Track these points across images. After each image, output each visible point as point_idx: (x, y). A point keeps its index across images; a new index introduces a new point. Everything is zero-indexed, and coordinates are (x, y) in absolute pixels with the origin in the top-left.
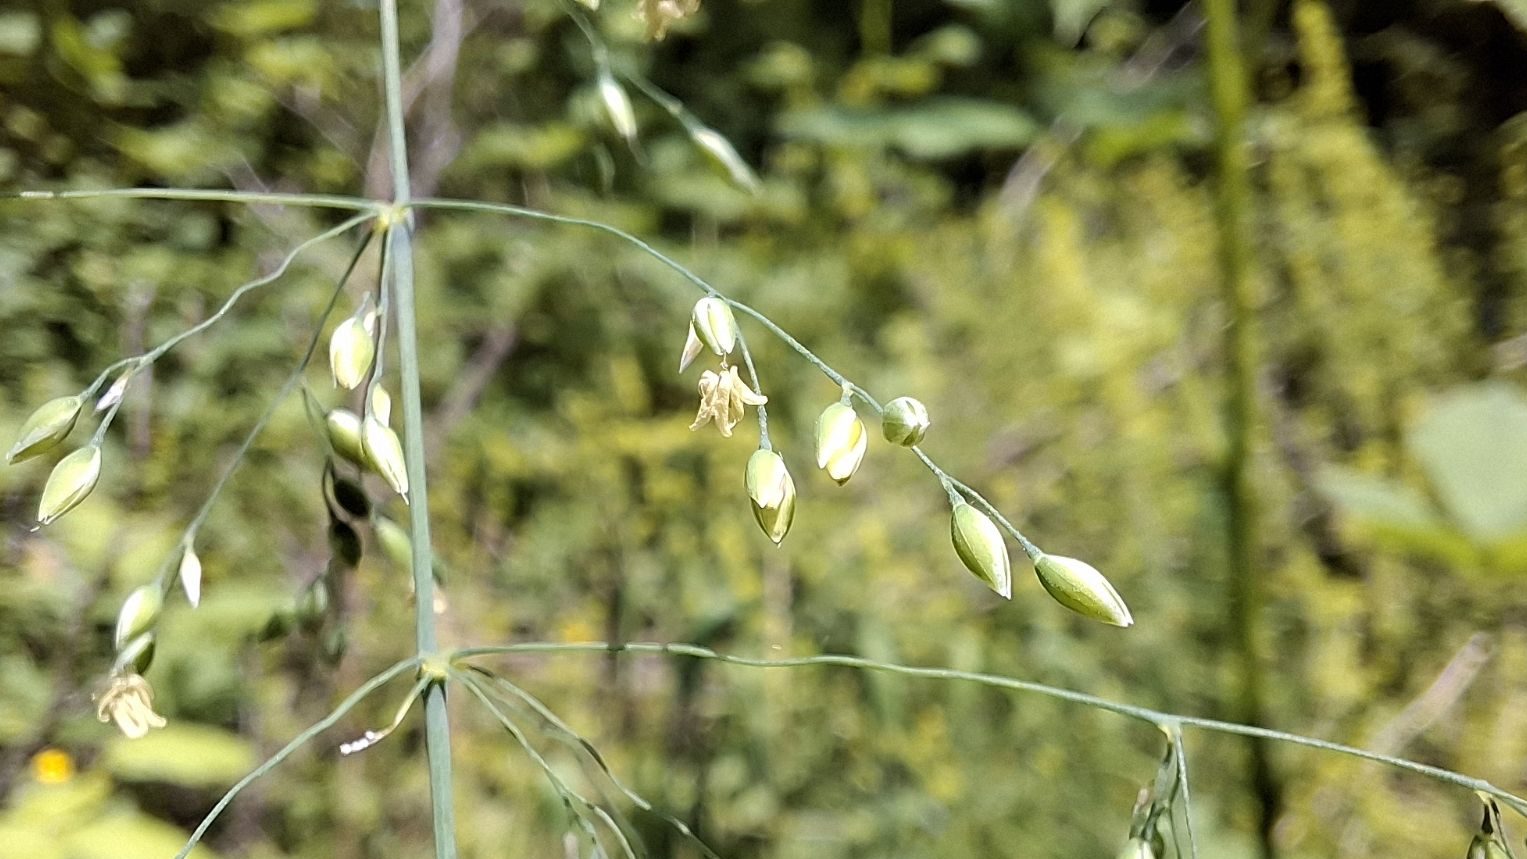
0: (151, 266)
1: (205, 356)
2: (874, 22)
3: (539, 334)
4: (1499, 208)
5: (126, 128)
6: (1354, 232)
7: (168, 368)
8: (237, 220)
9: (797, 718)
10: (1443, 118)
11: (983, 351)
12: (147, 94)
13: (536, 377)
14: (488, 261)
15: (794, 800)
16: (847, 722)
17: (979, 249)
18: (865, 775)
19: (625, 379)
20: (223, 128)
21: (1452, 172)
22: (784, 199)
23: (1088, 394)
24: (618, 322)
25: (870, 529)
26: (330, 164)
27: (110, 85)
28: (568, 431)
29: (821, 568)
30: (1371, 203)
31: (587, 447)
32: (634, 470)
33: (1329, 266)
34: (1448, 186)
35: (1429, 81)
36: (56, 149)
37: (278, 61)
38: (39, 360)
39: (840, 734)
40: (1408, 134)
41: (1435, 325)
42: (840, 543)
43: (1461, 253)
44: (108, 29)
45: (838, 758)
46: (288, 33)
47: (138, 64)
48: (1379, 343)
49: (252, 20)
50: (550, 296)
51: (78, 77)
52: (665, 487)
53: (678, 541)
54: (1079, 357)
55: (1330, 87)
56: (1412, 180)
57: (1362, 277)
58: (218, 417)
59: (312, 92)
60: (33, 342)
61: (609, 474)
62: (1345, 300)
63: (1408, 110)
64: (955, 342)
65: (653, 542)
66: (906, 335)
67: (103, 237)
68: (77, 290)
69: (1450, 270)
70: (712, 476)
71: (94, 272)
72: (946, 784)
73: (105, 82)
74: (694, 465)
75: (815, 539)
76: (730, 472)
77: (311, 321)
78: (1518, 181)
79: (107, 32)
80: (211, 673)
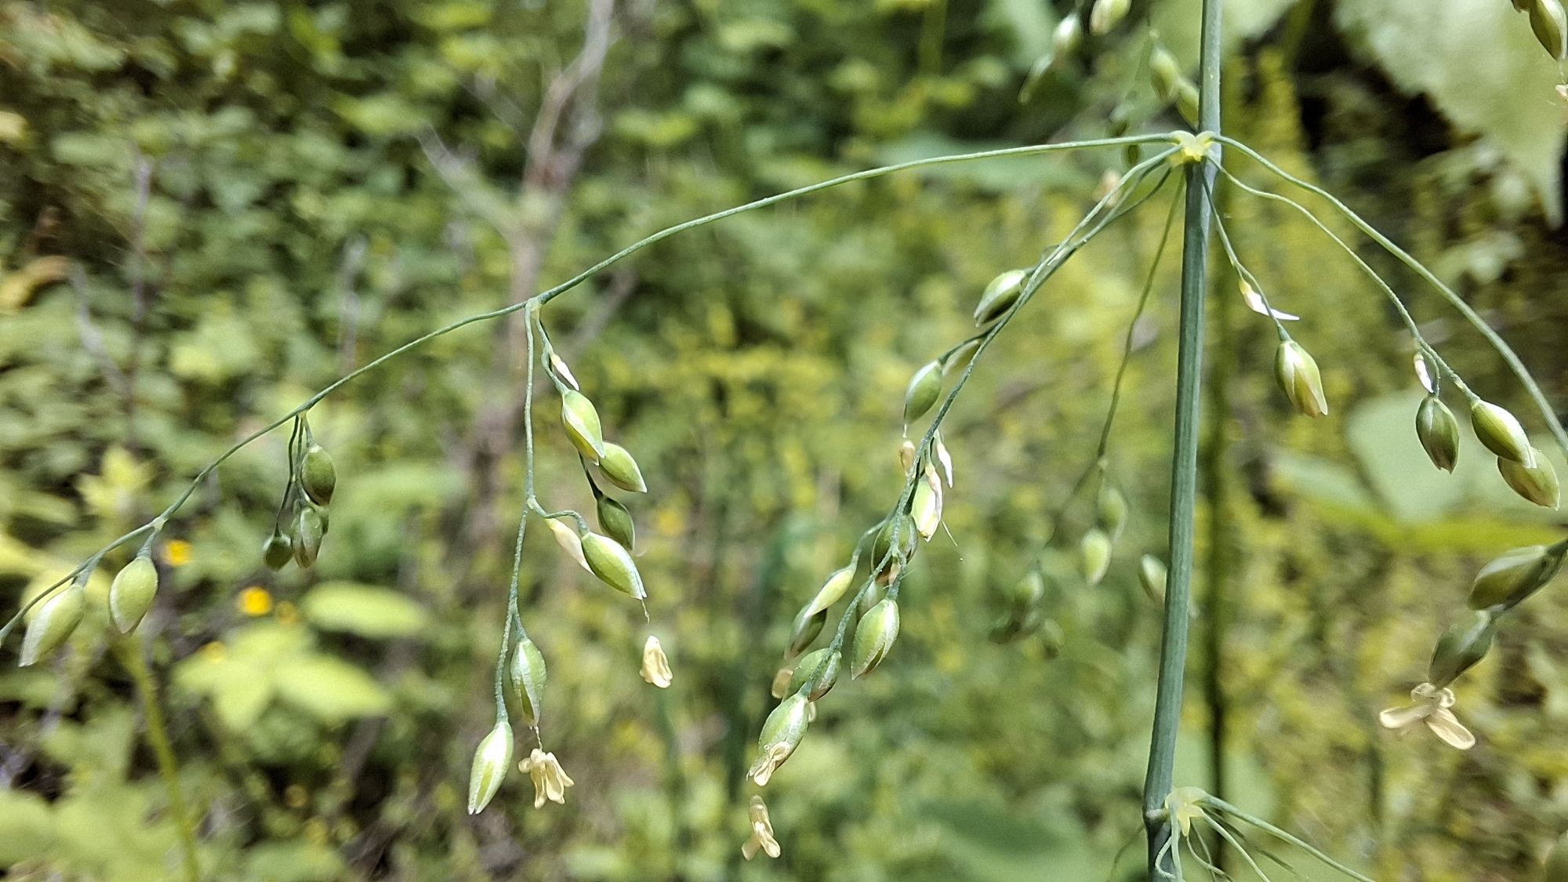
0: (350, 206)
1: (389, 277)
3: (651, 276)
5: (341, 95)
6: (1294, 238)
7: (361, 282)
8: (420, 169)
10: (1368, 150)
12: (357, 70)
13: (645, 310)
14: (618, 215)
17: (997, 225)
19: (721, 323)
23: (1081, 353)
24: (711, 270)
26: (496, 136)
27: (329, 61)
28: (669, 353)
29: (862, 479)
31: (684, 369)
32: (720, 393)
35: (1359, 118)
36: (282, 106)
37: (463, 52)
38: (262, 271)
40: (1341, 159)
41: (1352, 313)
42: (879, 458)
46: (470, 30)
47: (352, 48)
49: (444, 17)
50: (662, 251)
51: (305, 52)
52: (743, 406)
53: (752, 450)
54: (1074, 326)
55: (1282, 121)
57: (1299, 273)
58: (398, 327)
59: (489, 76)
60: (259, 258)
61: (699, 391)
65: (730, 448)
66: (937, 293)
67: (317, 178)
68: (293, 220)
70: (779, 399)
71: (307, 204)
72: (952, 660)
73: (326, 57)
74: (766, 390)
75: (860, 454)
76: (795, 396)
77: (476, 257)
78: (1428, 206)
79: (331, 19)
80: (382, 533)
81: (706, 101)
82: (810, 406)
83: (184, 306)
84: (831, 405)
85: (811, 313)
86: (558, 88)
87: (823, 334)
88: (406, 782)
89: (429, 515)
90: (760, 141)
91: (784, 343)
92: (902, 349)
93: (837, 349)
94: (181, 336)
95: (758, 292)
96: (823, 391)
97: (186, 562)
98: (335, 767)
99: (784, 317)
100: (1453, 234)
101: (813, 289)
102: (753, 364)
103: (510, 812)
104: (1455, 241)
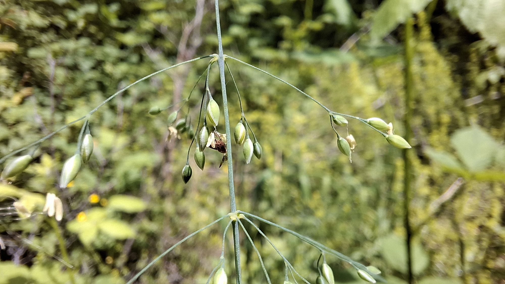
0: (122, 68)
1: (135, 92)
2: (308, 11)
4: (469, 64)
5: (118, 33)
6: (430, 70)
7: (126, 94)
8: (144, 55)
9: (282, 192)
10: (454, 39)
11: (332, 96)
12: (123, 24)
15: (281, 212)
16: (295, 193)
18: (297, 207)
20: (141, 33)
21: (456, 54)
22: (282, 55)
23: (360, 111)
25: (302, 144)
26: (168, 45)
27: (114, 22)
29: (290, 154)
30: (435, 63)
33: (423, 79)
34: (455, 57)
35: (450, 29)
36: (100, 36)
37: (157, 18)
38: (94, 90)
39: (292, 196)
40: (445, 43)
41: (450, 94)
43: (458, 76)
44: (114, 7)
45: (291, 202)
46: (159, 10)
47: (121, 16)
48: (436, 99)
49: (150, 6)
51: (106, 19)
54: (358, 102)
56: (446, 56)
57: (431, 82)
58: (138, 108)
59: (165, 25)
60: (93, 86)
62: (428, 88)
63: (444, 36)
64: (324, 93)
66: (313, 91)
67: (111, 60)
68: (103, 73)
69: (454, 80)
70: (262, 127)
71: (108, 68)
72: (320, 213)
74: (258, 125)
75: (288, 145)
76: (267, 126)
77: (162, 84)
78: (474, 58)
80: (134, 175)
81: (236, 30)
82: (272, 130)
83: (70, 102)
84: (279, 129)
85: (271, 99)
86: (187, 29)
87: (275, 106)
88: (144, 255)
89: (149, 169)
90: (254, 43)
91: (262, 109)
92: (301, 110)
93: (280, 111)
94: (69, 112)
95: (254, 92)
96: (276, 125)
97: (72, 186)
98: (121, 251)
99: (262, 101)
100: (483, 67)
101: (272, 91)
102: (253, 116)
103: (178, 264)
104: (484, 70)
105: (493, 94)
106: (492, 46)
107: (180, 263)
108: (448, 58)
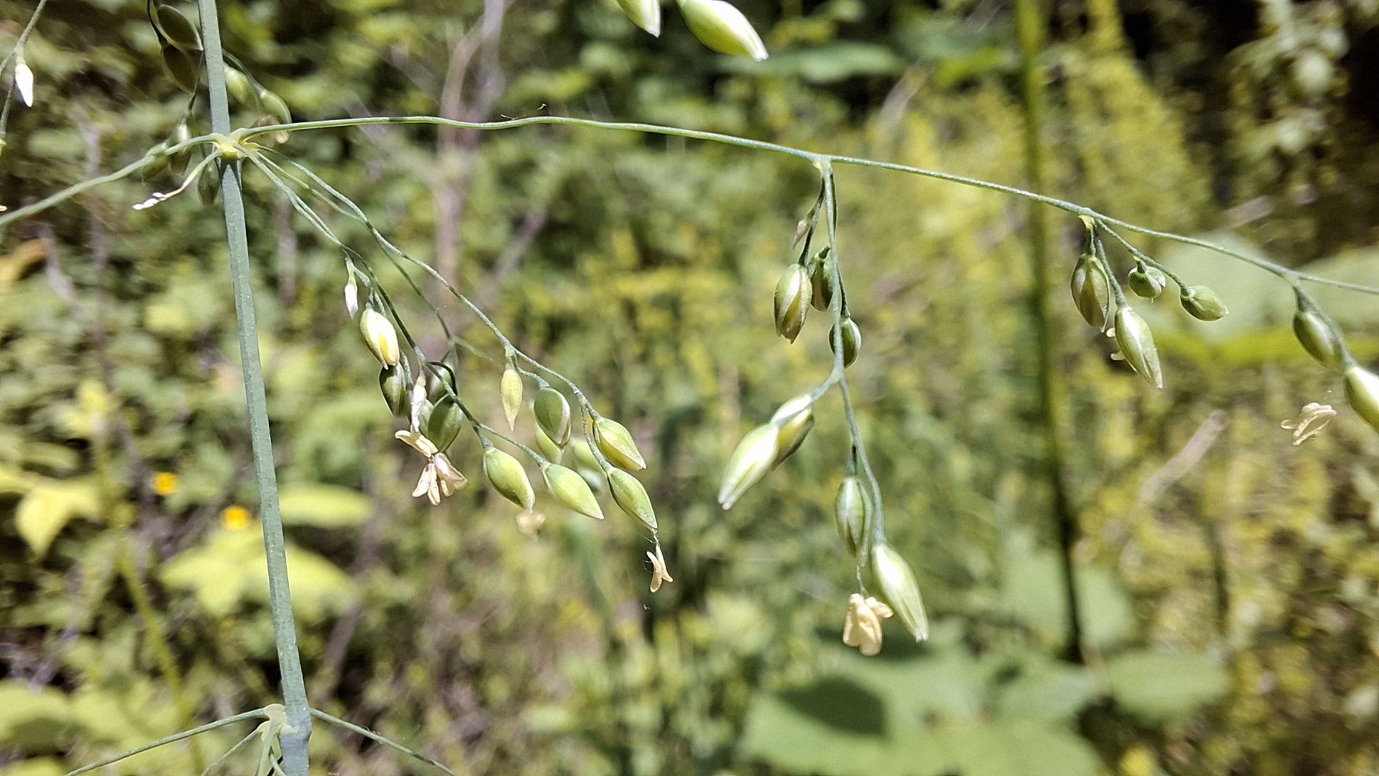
3: (563, 215)
4: (1229, 114)
5: (278, 78)
6: (1126, 133)
7: (306, 242)
8: (355, 140)
10: (1188, 52)
11: (870, 221)
12: (290, 54)
13: (562, 245)
14: (528, 166)
17: (866, 150)
18: (793, 516)
19: (622, 245)
20: (343, 77)
21: (1196, 89)
22: (728, 116)
23: (942, 250)
24: (617, 206)
26: (416, 104)
27: (265, 50)
28: (584, 282)
29: (759, 373)
30: (1139, 111)
31: (598, 293)
32: (630, 309)
33: (1109, 158)
34: (1193, 99)
35: (1178, 26)
37: (380, 29)
39: (773, 487)
40: (1164, 64)
41: (1185, 198)
43: (1203, 146)
45: (774, 505)
46: (385, 10)
47: (284, 34)
49: (361, 1)
50: (570, 189)
51: (243, 44)
52: (651, 320)
53: (661, 356)
54: (936, 223)
55: (1108, 31)
56: (1167, 96)
57: (1131, 163)
59: (403, 50)
61: (613, 311)
62: (1120, 180)
63: (1164, 47)
64: (849, 216)
65: (644, 358)
69: (1194, 158)
70: (684, 311)
73: (261, 46)
74: (672, 305)
75: (756, 353)
76: (697, 308)
77: (406, 209)
78: (1242, 95)
79: (262, 12)
80: (343, 452)
81: (599, 57)
82: (711, 314)
83: (157, 275)
84: (728, 312)
85: (704, 235)
86: (462, 49)
87: (715, 250)
88: (383, 666)
89: (382, 432)
90: (650, 91)
91: (682, 263)
93: (729, 263)
94: (154, 298)
95: (661, 221)
96: (721, 298)
97: (176, 491)
98: (320, 658)
99: (682, 243)
100: (1266, 115)
101: (708, 215)
102: (657, 283)
103: (476, 687)
104: (1267, 121)
105: (1299, 190)
106: (1286, 56)
107: (482, 685)
108: (1172, 100)
